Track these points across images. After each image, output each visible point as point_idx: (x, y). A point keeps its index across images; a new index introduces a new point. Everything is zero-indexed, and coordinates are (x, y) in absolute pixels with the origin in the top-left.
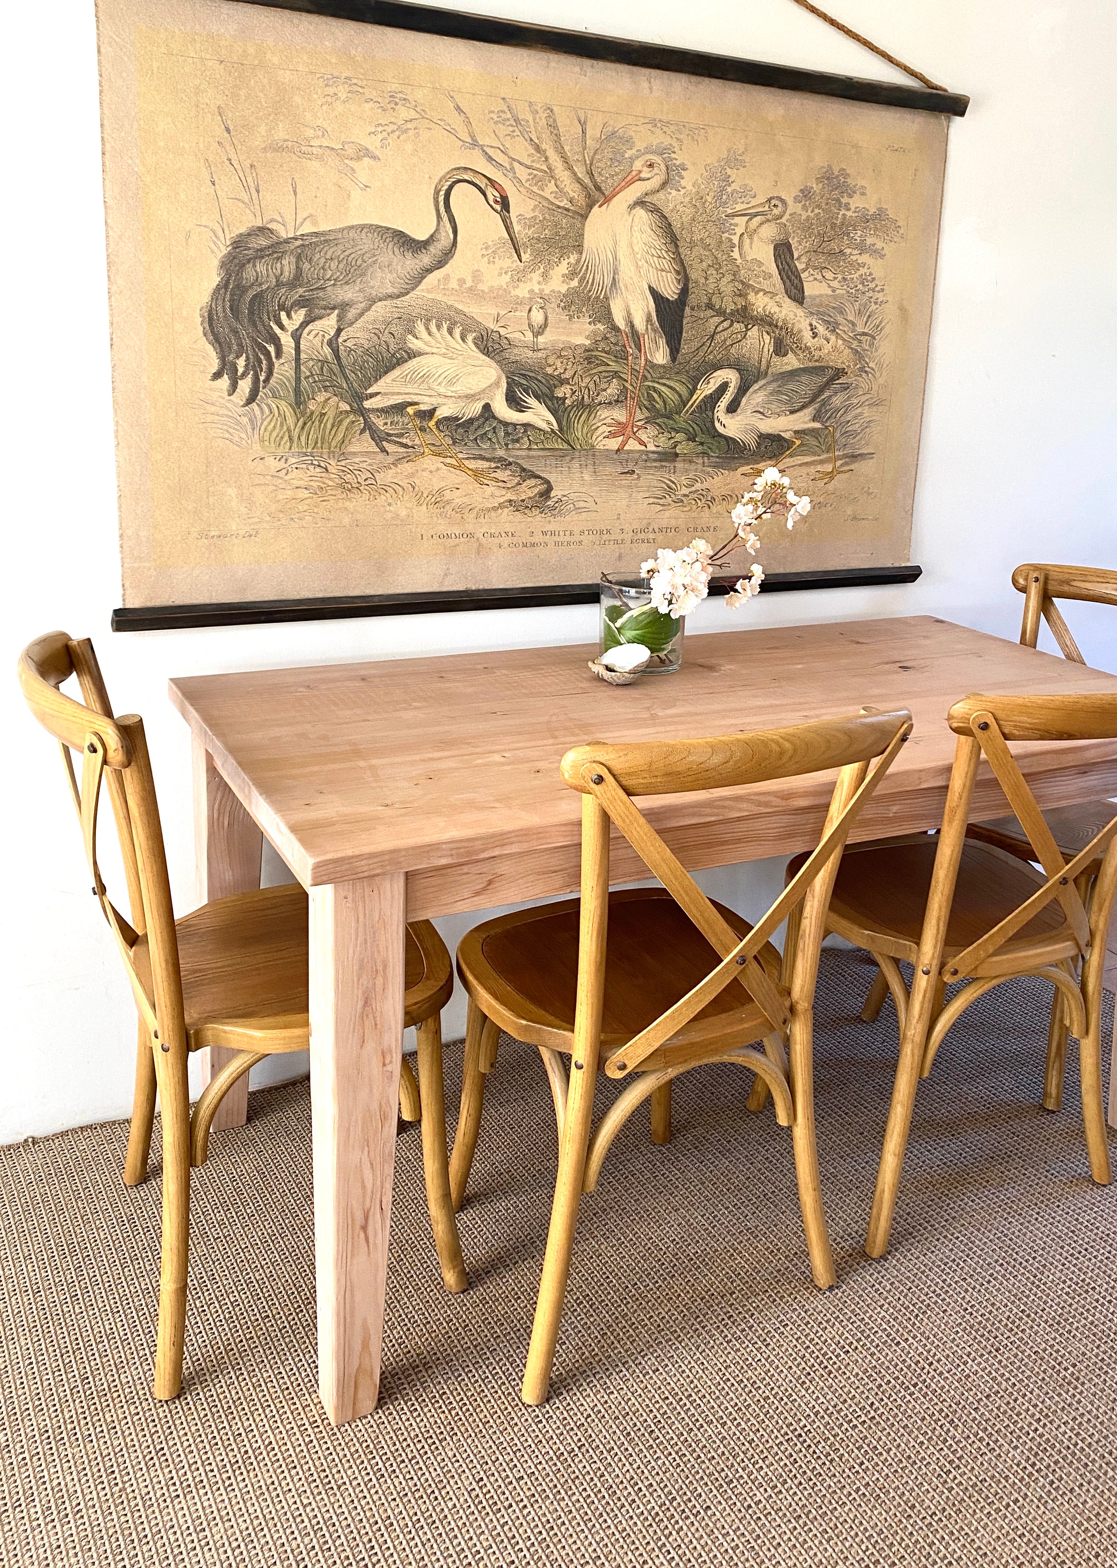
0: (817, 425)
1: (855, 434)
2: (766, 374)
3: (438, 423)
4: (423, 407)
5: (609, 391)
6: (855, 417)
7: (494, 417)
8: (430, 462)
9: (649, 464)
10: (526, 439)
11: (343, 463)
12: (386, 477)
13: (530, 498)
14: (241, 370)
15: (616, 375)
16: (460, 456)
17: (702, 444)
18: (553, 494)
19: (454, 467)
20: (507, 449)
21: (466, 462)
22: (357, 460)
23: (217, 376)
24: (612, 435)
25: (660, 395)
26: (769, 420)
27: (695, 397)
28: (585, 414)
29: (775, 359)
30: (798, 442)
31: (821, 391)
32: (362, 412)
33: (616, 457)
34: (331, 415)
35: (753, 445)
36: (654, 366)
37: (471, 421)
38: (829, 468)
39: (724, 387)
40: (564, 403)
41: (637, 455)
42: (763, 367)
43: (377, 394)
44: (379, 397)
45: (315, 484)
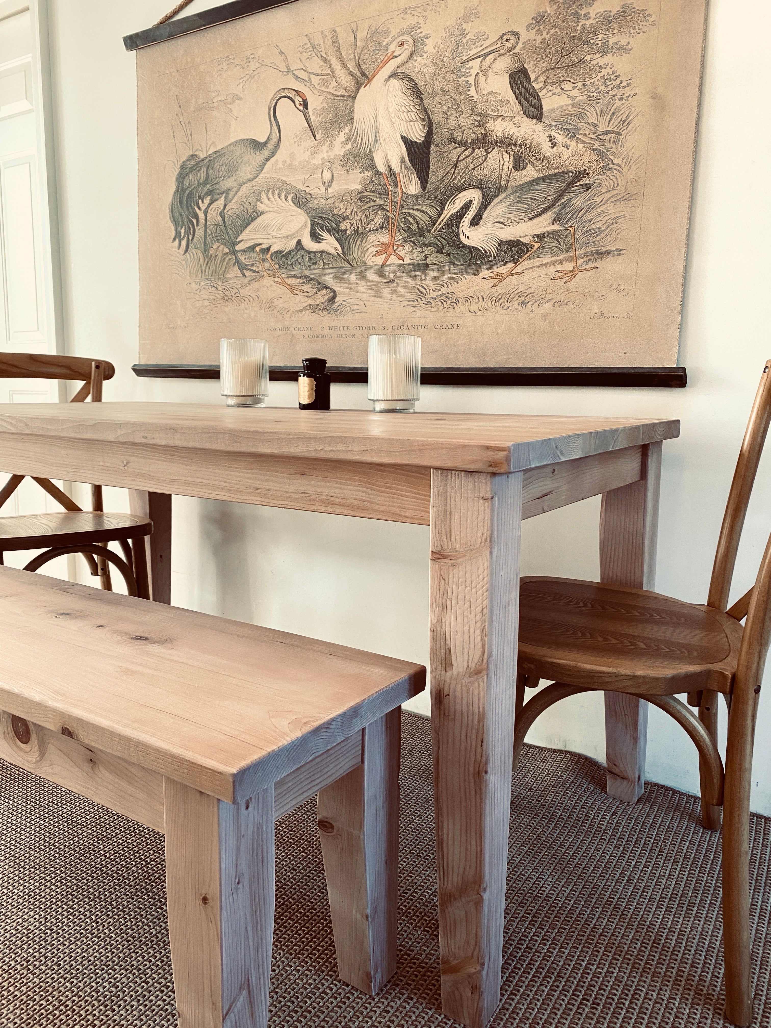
0: (557, 227)
1: (598, 232)
2: (506, 187)
3: (272, 255)
4: (264, 246)
5: (375, 220)
6: (598, 215)
7: (303, 249)
8: (267, 281)
9: (405, 274)
10: (321, 261)
11: (224, 284)
12: (245, 292)
13: (322, 303)
14: (182, 235)
15: (381, 207)
16: (283, 276)
17: (448, 255)
18: (337, 300)
19: (279, 283)
20: (310, 270)
21: (286, 280)
22: (231, 282)
23: (174, 239)
24: (378, 254)
25: (414, 219)
26: (509, 228)
27: (443, 216)
28: (360, 239)
29: (514, 173)
30: (537, 245)
31: (561, 194)
32: (234, 252)
33: (381, 270)
34: (220, 255)
35: (494, 251)
36: (408, 197)
37: (289, 253)
38: (569, 266)
39: (467, 206)
40: (346, 234)
41: (396, 267)
42: (503, 183)
43: (242, 240)
44: (242, 243)
45: (212, 297)
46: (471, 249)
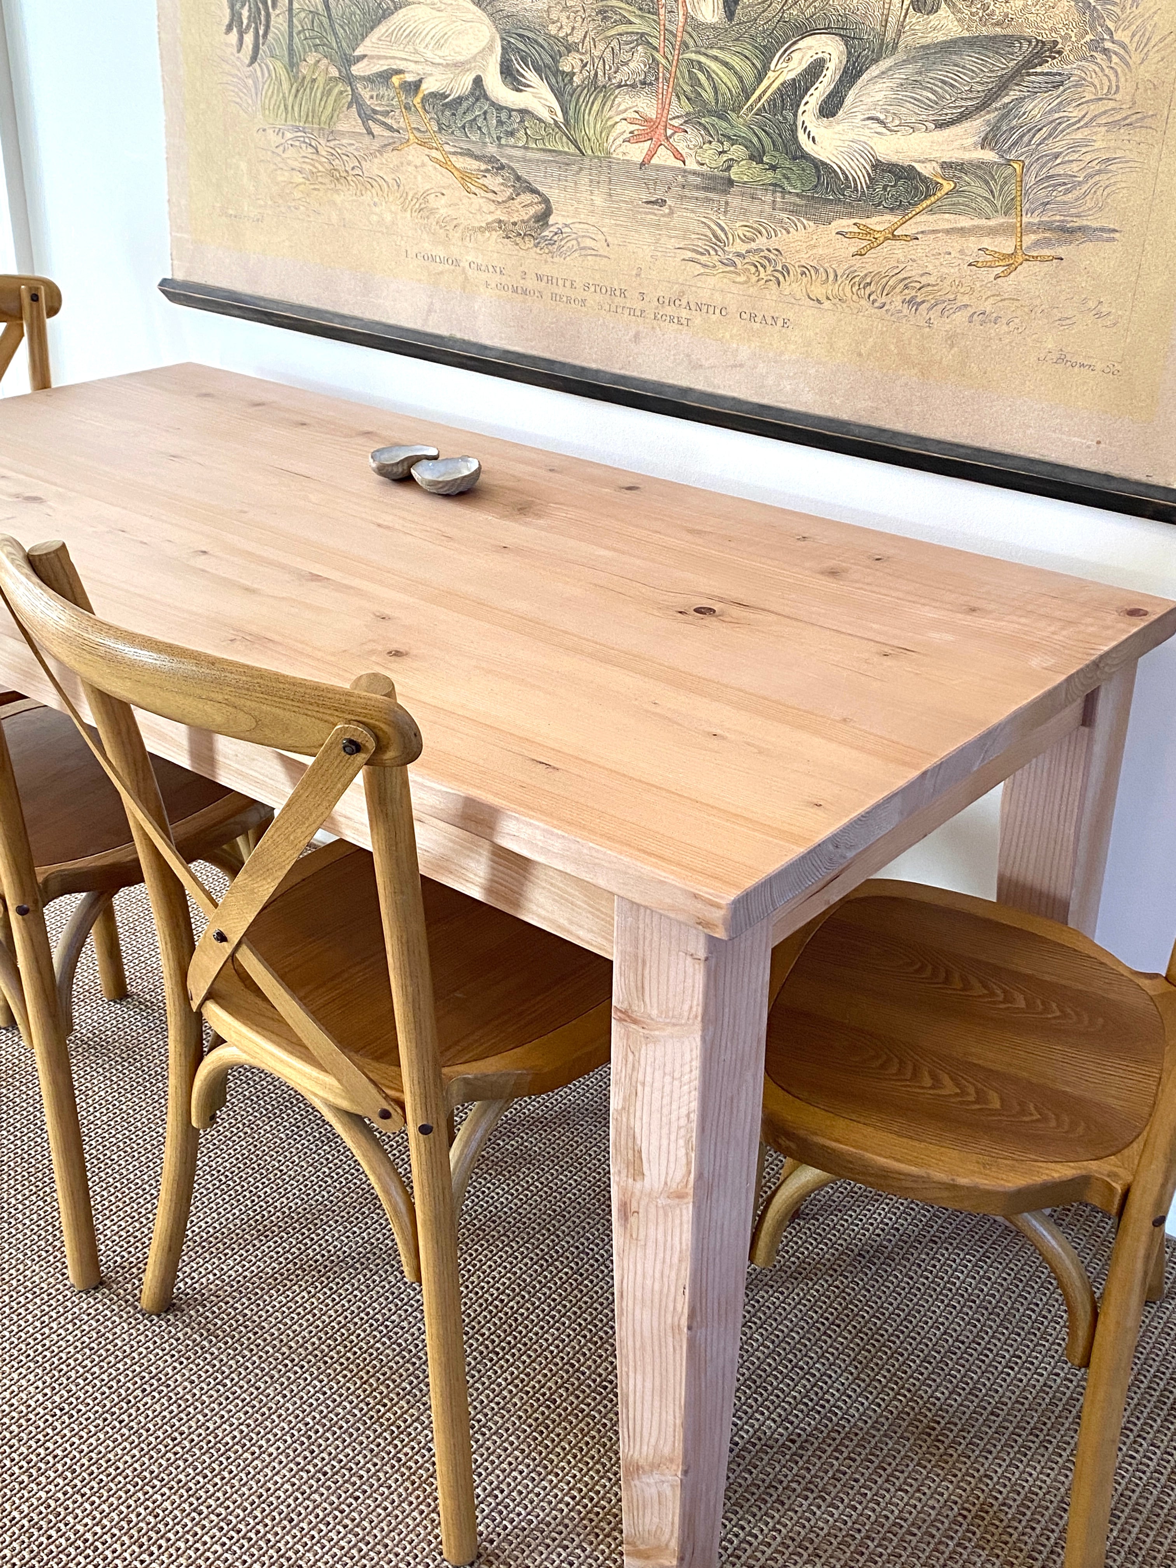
0: (989, 156)
1: (1070, 184)
2: (895, 47)
3: (424, 100)
4: (410, 78)
5: (632, 65)
6: (1074, 147)
7: (487, 98)
8: (415, 154)
9: (687, 193)
10: (522, 132)
11: (332, 144)
12: (373, 167)
13: (523, 221)
14: (245, 22)
15: (642, 38)
16: (447, 148)
17: (773, 168)
18: (551, 220)
19: (437, 161)
20: (500, 146)
21: (453, 158)
22: (344, 142)
23: (229, 29)
24: (634, 138)
25: (709, 77)
26: (895, 136)
27: (765, 83)
28: (599, 100)
29: (914, 18)
30: (947, 186)
31: (1003, 85)
32: (349, 79)
33: (639, 173)
34: (321, 81)
35: (863, 181)
36: (699, 26)
37: (460, 100)
38: (1007, 245)
39: (815, 70)
40: (571, 81)
41: (670, 175)
42: (890, 35)
43: (365, 56)
44: (365, 61)
45: (307, 167)
46: (818, 166)
